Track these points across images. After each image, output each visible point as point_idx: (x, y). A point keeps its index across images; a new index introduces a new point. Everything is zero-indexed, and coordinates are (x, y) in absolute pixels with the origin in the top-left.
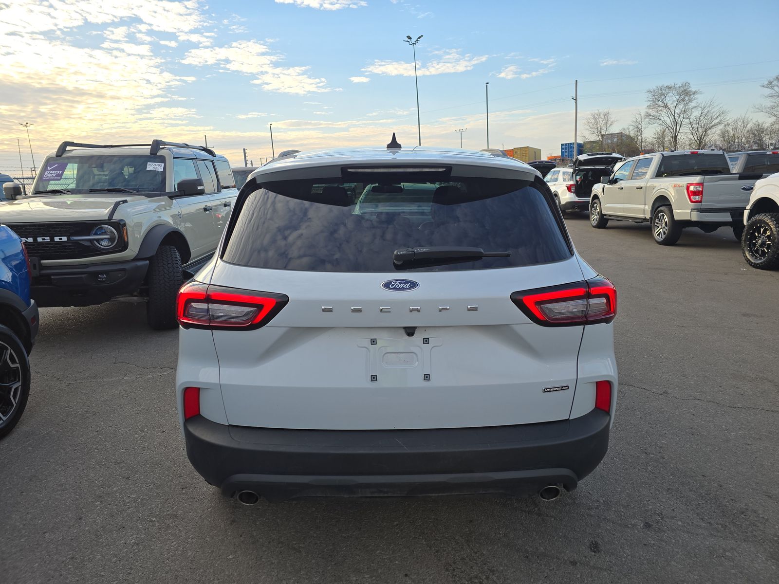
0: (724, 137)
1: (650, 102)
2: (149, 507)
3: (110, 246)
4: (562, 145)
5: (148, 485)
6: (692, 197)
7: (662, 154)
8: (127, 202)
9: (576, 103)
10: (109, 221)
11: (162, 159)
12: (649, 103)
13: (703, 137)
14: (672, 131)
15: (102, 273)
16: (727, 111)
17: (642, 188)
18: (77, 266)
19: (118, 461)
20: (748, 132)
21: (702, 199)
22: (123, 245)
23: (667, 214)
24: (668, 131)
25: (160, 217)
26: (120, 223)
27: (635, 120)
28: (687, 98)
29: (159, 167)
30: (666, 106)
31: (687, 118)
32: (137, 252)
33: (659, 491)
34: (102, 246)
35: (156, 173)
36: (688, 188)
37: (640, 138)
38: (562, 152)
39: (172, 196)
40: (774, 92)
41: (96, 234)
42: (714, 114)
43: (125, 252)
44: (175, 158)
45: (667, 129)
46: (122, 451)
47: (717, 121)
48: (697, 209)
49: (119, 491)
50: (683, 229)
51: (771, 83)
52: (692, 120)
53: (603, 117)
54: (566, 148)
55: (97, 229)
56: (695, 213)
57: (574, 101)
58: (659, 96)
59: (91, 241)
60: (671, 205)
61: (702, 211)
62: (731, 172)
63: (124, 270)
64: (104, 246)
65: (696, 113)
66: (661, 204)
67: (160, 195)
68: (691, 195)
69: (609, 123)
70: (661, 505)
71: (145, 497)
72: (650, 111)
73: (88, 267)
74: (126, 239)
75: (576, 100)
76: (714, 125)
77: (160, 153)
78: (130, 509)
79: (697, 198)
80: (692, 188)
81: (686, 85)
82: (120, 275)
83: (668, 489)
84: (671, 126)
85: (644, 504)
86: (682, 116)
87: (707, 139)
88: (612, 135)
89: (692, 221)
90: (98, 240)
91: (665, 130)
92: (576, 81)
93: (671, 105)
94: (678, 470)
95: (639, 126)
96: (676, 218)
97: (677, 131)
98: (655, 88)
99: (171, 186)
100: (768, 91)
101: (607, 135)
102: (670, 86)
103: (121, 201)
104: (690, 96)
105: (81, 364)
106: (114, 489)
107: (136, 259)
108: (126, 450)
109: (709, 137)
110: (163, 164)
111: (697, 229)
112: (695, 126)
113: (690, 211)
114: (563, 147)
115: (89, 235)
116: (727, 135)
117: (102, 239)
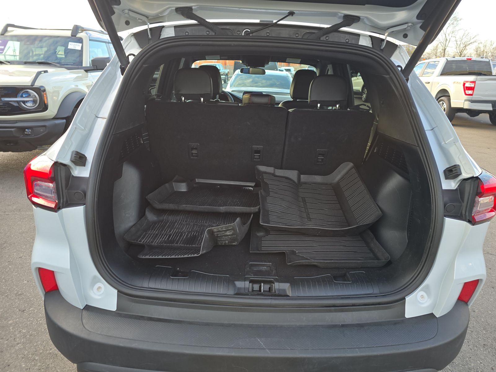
0: (477, 52)
2: (35, 344)
3: (34, 106)
5: (39, 320)
6: (466, 91)
7: (447, 59)
8: (48, 72)
10: (32, 87)
11: (80, 41)
13: (463, 50)
15: (28, 128)
17: (429, 83)
18: (11, 122)
19: (19, 293)
20: (493, 49)
21: (473, 93)
22: (44, 107)
23: (446, 103)
24: (441, 45)
25: (77, 86)
26: (40, 89)
28: (455, 23)
29: (78, 46)
31: (454, 37)
32: (56, 113)
33: (476, 346)
34: (28, 106)
35: (74, 51)
36: (464, 84)
39: (87, 70)
41: (22, 96)
43: (45, 112)
44: (90, 40)
46: (25, 282)
47: (474, 40)
48: (469, 100)
49: (13, 325)
50: (456, 114)
55: (23, 93)
56: (467, 103)
59: (18, 102)
60: (450, 96)
61: (473, 101)
62: (493, 75)
63: (45, 126)
64: (30, 107)
66: (441, 95)
67: (78, 69)
68: (466, 90)
70: (481, 363)
71: (34, 333)
73: (17, 123)
74: (46, 102)
76: (471, 43)
77: (79, 35)
78: (19, 345)
79: (470, 92)
80: (467, 85)
82: (42, 130)
83: (484, 345)
85: (467, 361)
86: (450, 35)
87: (465, 52)
89: (464, 109)
90: (24, 102)
91: (438, 44)
94: (489, 324)
96: (453, 106)
97: (446, 45)
99: (87, 62)
103: (42, 71)
104: (458, 21)
105: (13, 198)
106: (9, 322)
107: (55, 118)
108: (28, 281)
109: (467, 51)
110: (81, 44)
111: (465, 115)
112: (459, 43)
113: (464, 101)
115: (16, 97)
116: (479, 50)
117: (27, 101)
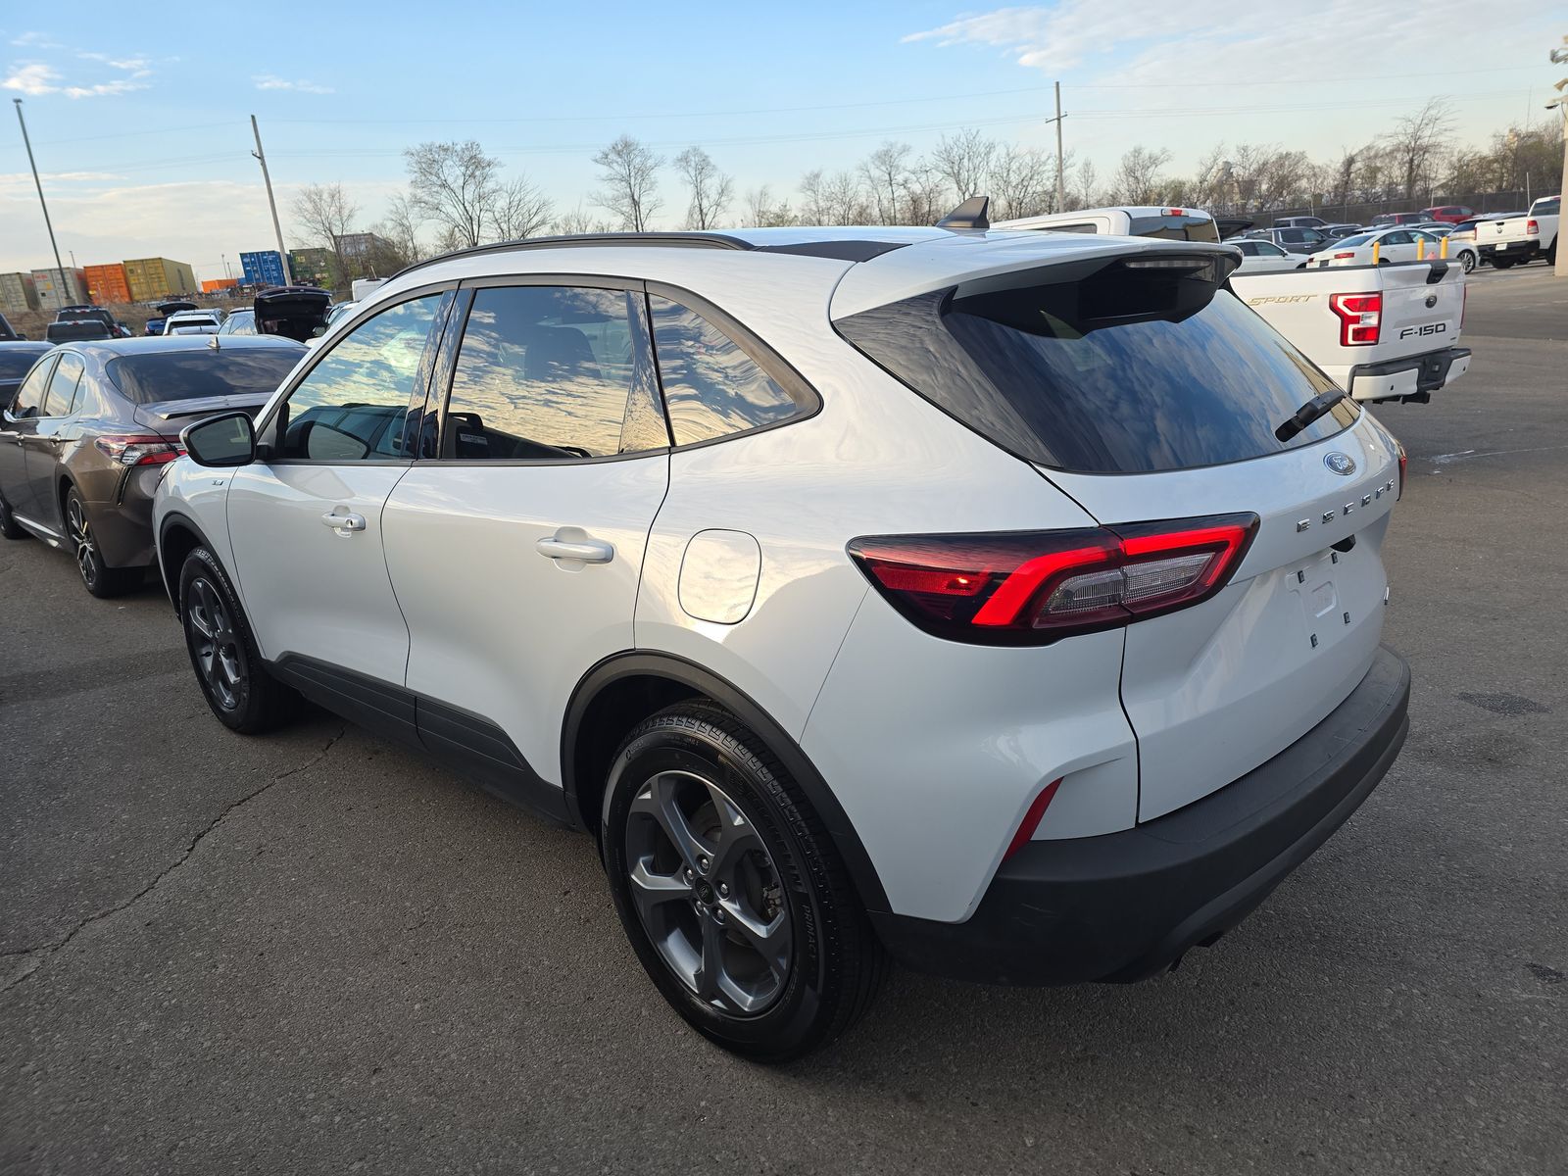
1: (416, 174)
4: (243, 256)
9: (263, 164)
12: (413, 177)
14: (467, 234)
16: (551, 200)
27: (394, 208)
30: (444, 185)
37: (410, 245)
38: (246, 271)
40: (613, 172)
42: (532, 204)
45: (456, 229)
51: (606, 156)
52: (498, 216)
53: (329, 200)
54: (252, 263)
57: (258, 161)
58: (428, 164)
65: (501, 203)
69: (346, 213)
72: (419, 193)
75: (261, 158)
81: (471, 146)
84: (462, 224)
88: (355, 239)
92: (253, 117)
93: (456, 185)
95: (405, 222)
98: (418, 147)
100: (604, 171)
101: (348, 236)
102: (446, 147)
114: (246, 260)
